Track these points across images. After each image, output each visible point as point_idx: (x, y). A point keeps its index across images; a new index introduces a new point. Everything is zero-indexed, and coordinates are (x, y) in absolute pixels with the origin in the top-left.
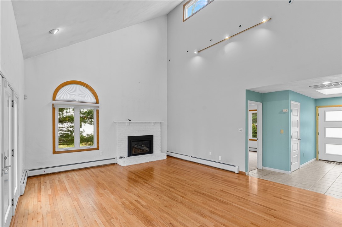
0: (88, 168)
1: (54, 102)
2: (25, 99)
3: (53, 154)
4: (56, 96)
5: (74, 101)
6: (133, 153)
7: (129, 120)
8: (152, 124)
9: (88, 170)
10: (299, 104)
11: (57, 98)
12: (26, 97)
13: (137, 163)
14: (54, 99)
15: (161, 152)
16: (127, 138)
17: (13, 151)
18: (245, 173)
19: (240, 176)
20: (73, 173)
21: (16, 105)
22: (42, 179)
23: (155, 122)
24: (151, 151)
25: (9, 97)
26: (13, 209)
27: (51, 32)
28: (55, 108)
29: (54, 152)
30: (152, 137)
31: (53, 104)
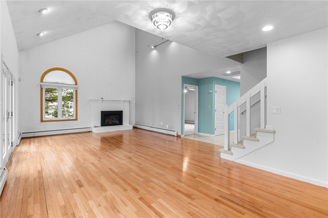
0: (69, 134)
1: (42, 83)
2: (19, 81)
3: (41, 122)
4: (43, 79)
5: (58, 83)
6: (106, 123)
7: (102, 98)
8: (122, 102)
9: (69, 135)
10: (225, 87)
11: (44, 80)
12: (20, 80)
13: (107, 131)
14: (42, 81)
15: (129, 124)
16: (100, 112)
17: (12, 112)
18: (181, 136)
19: (178, 138)
20: (57, 137)
21: (13, 85)
22: (32, 139)
23: (124, 101)
24: (121, 123)
25: (9, 79)
26: (12, 149)
27: (38, 35)
28: (42, 88)
29: (42, 121)
30: (121, 112)
31: (41, 85)
